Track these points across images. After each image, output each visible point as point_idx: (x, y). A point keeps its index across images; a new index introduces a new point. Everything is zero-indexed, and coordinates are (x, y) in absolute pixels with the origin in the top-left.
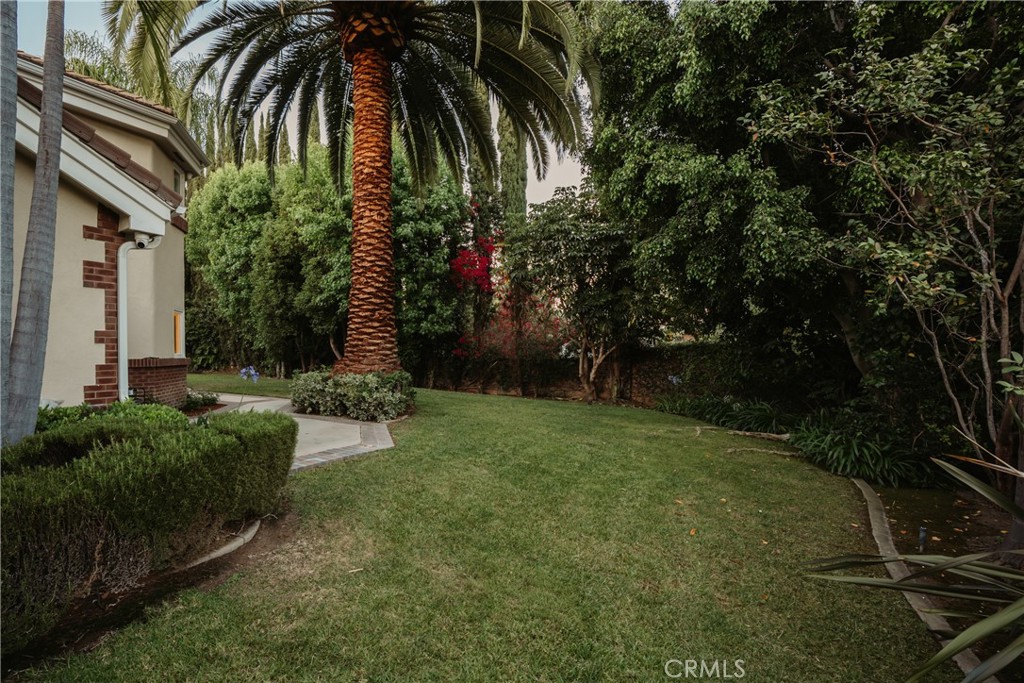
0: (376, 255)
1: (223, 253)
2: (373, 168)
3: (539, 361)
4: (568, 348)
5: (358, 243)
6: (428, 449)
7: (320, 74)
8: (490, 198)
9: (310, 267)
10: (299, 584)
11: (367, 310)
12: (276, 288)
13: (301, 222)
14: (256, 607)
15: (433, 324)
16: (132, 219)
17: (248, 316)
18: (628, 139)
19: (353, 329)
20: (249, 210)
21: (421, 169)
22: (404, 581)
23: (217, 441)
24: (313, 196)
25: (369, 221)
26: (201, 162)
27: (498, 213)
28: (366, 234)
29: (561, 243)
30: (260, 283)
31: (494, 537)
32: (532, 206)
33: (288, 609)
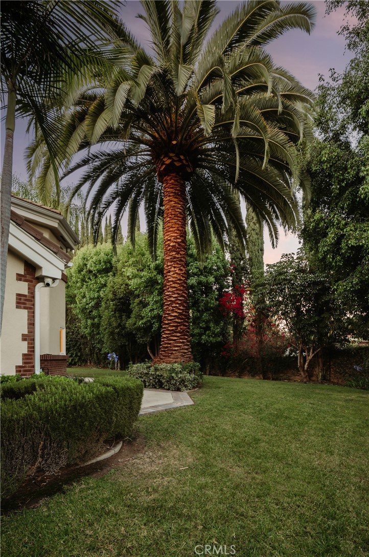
0: (178, 293)
1: (84, 297)
2: (176, 242)
3: (273, 359)
4: (291, 350)
5: (168, 287)
6: (214, 405)
7: (143, 190)
8: (242, 262)
9: (135, 304)
10: (151, 475)
11: (173, 326)
12: (115, 317)
13: (130, 277)
14: (128, 487)
15: (209, 337)
16: (43, 269)
17: (98, 334)
18: (330, 220)
19: (164, 338)
20: (100, 271)
21: (202, 244)
22: (214, 475)
23: (103, 389)
24: (137, 262)
25: (174, 273)
26: (75, 242)
27: (247, 271)
28: (172, 281)
29: (286, 286)
30: (106, 314)
31: (263, 452)
32: (268, 265)
33: (148, 488)
